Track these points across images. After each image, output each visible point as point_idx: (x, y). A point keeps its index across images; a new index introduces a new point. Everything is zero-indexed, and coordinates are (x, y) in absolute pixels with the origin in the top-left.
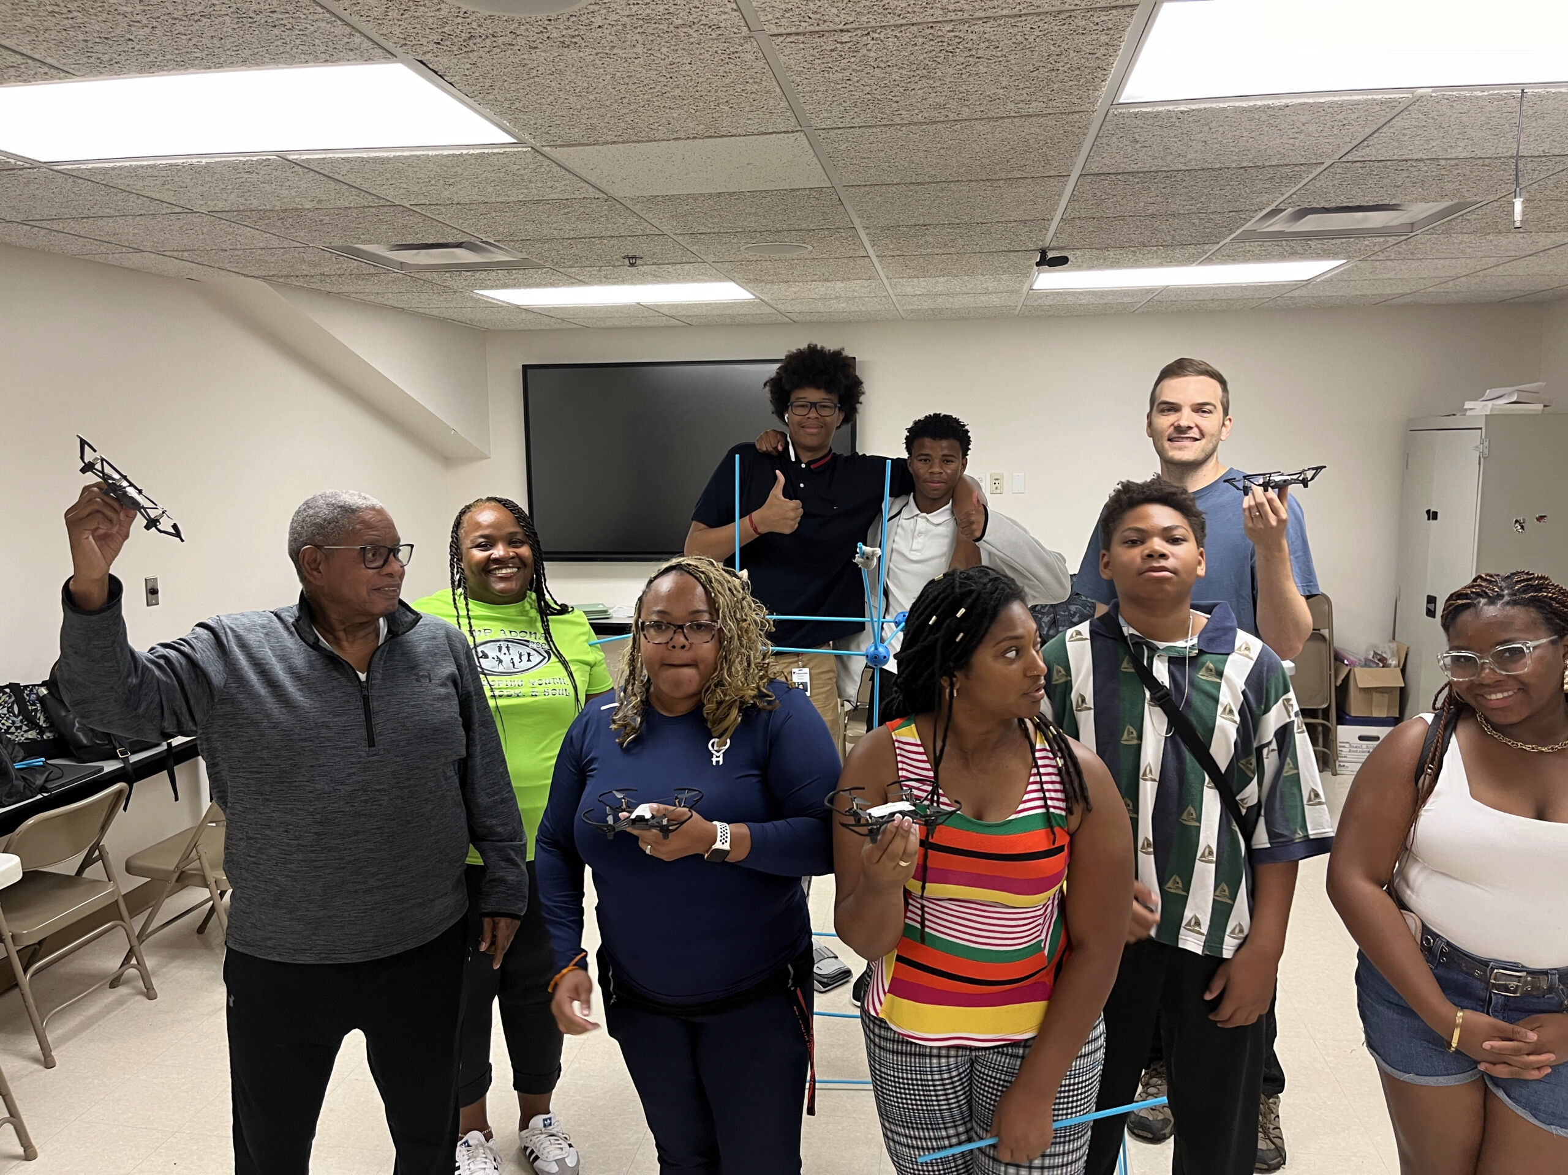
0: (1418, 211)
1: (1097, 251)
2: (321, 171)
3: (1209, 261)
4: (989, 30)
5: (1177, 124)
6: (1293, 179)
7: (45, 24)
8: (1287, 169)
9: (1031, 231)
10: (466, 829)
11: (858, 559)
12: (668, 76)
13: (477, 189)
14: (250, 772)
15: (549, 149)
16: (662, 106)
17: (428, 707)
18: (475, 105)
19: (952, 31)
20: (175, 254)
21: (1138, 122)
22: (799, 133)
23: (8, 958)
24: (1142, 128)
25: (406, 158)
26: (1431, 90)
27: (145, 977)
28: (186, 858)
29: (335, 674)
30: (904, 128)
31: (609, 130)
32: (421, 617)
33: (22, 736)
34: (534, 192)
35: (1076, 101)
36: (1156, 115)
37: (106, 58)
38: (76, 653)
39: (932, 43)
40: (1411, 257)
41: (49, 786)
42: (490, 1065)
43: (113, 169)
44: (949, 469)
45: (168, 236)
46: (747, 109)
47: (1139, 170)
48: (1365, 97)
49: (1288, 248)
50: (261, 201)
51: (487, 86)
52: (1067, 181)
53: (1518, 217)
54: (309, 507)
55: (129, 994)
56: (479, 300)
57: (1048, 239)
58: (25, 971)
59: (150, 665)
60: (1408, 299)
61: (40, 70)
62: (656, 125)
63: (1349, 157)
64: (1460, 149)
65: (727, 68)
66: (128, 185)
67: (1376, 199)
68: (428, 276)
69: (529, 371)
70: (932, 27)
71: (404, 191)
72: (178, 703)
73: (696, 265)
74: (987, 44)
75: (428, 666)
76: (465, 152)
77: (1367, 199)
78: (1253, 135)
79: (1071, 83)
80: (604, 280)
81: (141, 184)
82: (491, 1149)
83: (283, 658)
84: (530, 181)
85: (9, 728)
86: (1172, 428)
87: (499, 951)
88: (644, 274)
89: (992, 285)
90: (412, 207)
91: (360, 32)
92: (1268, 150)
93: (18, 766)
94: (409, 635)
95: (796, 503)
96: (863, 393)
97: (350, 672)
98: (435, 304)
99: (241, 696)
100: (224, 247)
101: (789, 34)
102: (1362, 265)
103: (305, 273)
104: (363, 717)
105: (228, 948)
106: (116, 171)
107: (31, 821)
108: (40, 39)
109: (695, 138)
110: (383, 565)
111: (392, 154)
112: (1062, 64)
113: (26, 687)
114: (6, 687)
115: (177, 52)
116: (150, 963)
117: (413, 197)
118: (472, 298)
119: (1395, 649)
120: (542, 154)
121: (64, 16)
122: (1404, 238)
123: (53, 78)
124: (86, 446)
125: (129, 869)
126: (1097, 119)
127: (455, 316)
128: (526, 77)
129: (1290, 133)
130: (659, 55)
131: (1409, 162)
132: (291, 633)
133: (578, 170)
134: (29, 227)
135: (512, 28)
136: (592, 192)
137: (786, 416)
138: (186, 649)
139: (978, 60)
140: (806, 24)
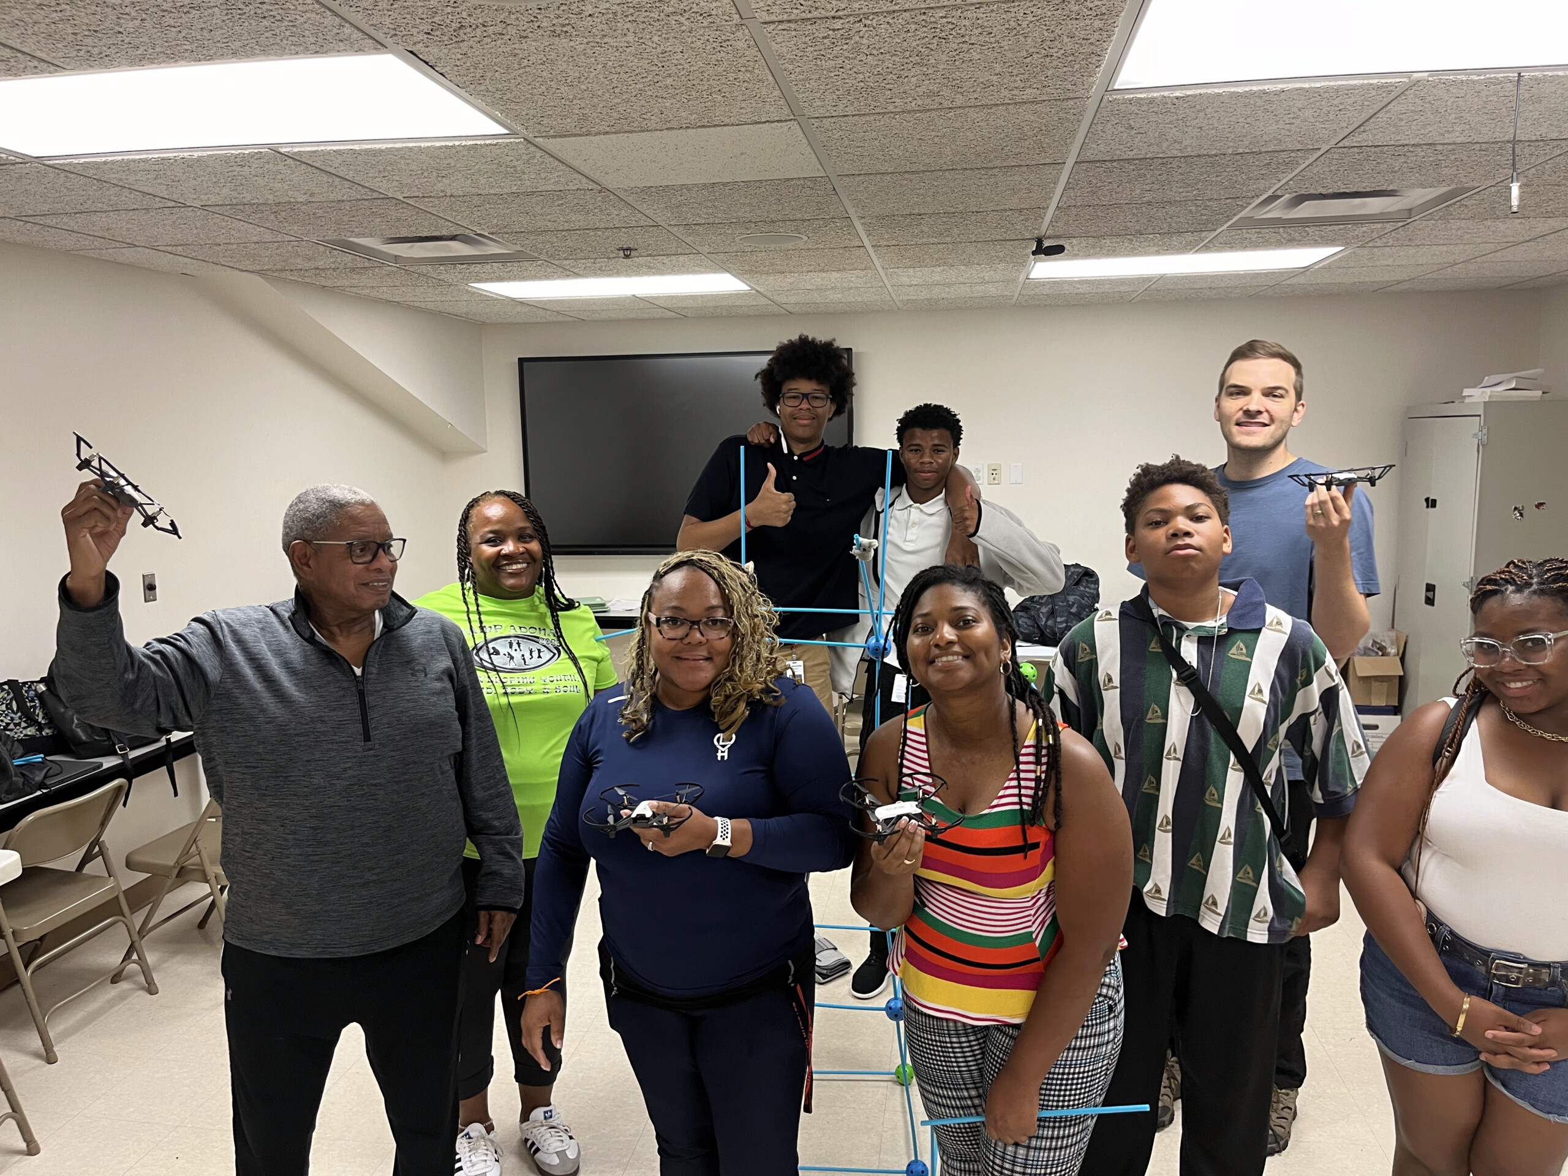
0: (1416, 196)
1: (1093, 240)
2: (314, 164)
3: (1207, 248)
4: (982, 15)
5: (1173, 110)
6: (1290, 165)
7: (34, 17)
8: (1284, 155)
9: (1027, 220)
10: (462, 822)
11: (855, 551)
12: (660, 65)
13: (470, 181)
14: (246, 767)
15: (541, 139)
16: (654, 95)
17: (424, 702)
18: (467, 96)
19: (945, 17)
20: (170, 249)
21: (1134, 108)
22: (792, 122)
23: (9, 954)
24: (1137, 114)
25: (398, 149)
26: (1427, 74)
27: (146, 972)
28: (186, 853)
29: (332, 669)
30: (897, 116)
31: (602, 120)
32: (416, 612)
33: (21, 732)
34: (528, 183)
35: (1070, 87)
36: (1152, 101)
37: (95, 51)
38: (73, 649)
39: (924, 29)
40: (1408, 243)
41: (48, 782)
42: (492, 1057)
43: (105, 163)
44: (941, 458)
45: (161, 230)
46: (740, 98)
47: (1135, 157)
48: (1361, 82)
49: (1285, 235)
50: (254, 195)
51: (478, 76)
52: (1062, 169)
53: (1515, 202)
54: (300, 502)
55: (133, 989)
56: (474, 293)
57: (1044, 228)
58: (26, 967)
59: (146, 661)
60: (1406, 286)
61: (30, 63)
62: (649, 114)
63: (1346, 143)
64: (1457, 134)
65: (719, 56)
66: (121, 180)
67: (1373, 185)
68: (423, 269)
69: (525, 364)
70: (924, 13)
71: (396, 184)
72: (174, 698)
73: (691, 256)
74: (980, 30)
75: (423, 661)
76: (457, 143)
77: (1364, 185)
78: (1249, 120)
79: (1065, 69)
80: (600, 272)
81: (134, 179)
82: (492, 1141)
83: (279, 653)
84: (524, 173)
85: (8, 724)
86: (1241, 413)
87: (495, 945)
88: (639, 266)
89: (987, 275)
90: (405, 200)
91: (350, 23)
92: (1264, 136)
93: (17, 762)
94: (404, 630)
95: (788, 496)
96: (855, 384)
97: (346, 666)
98: (428, 296)
99: (236, 691)
100: (218, 241)
101: (781, 22)
102: (1359, 251)
103: (299, 267)
104: (358, 711)
105: (226, 943)
106: (108, 166)
107: (30, 817)
108: (29, 32)
109: (687, 127)
110: (371, 561)
111: (383, 146)
112: (1056, 50)
113: (25, 683)
114: (5, 683)
115: (167, 44)
116: (151, 958)
117: (406, 189)
118: (468, 292)
119: (1394, 638)
120: (535, 145)
121: (53, 9)
122: (1401, 224)
123: (42, 71)
124: (82, 443)
125: (129, 865)
126: (1092, 105)
127: (450, 310)
128: (517, 66)
129: (1286, 118)
130: (650, 44)
131: (1406, 148)
132: (287, 628)
133: (571, 161)
134: (22, 223)
135: (502, 17)
136: (586, 184)
137: (778, 407)
138: (182, 644)
139: (971, 46)
140: (798, 11)
